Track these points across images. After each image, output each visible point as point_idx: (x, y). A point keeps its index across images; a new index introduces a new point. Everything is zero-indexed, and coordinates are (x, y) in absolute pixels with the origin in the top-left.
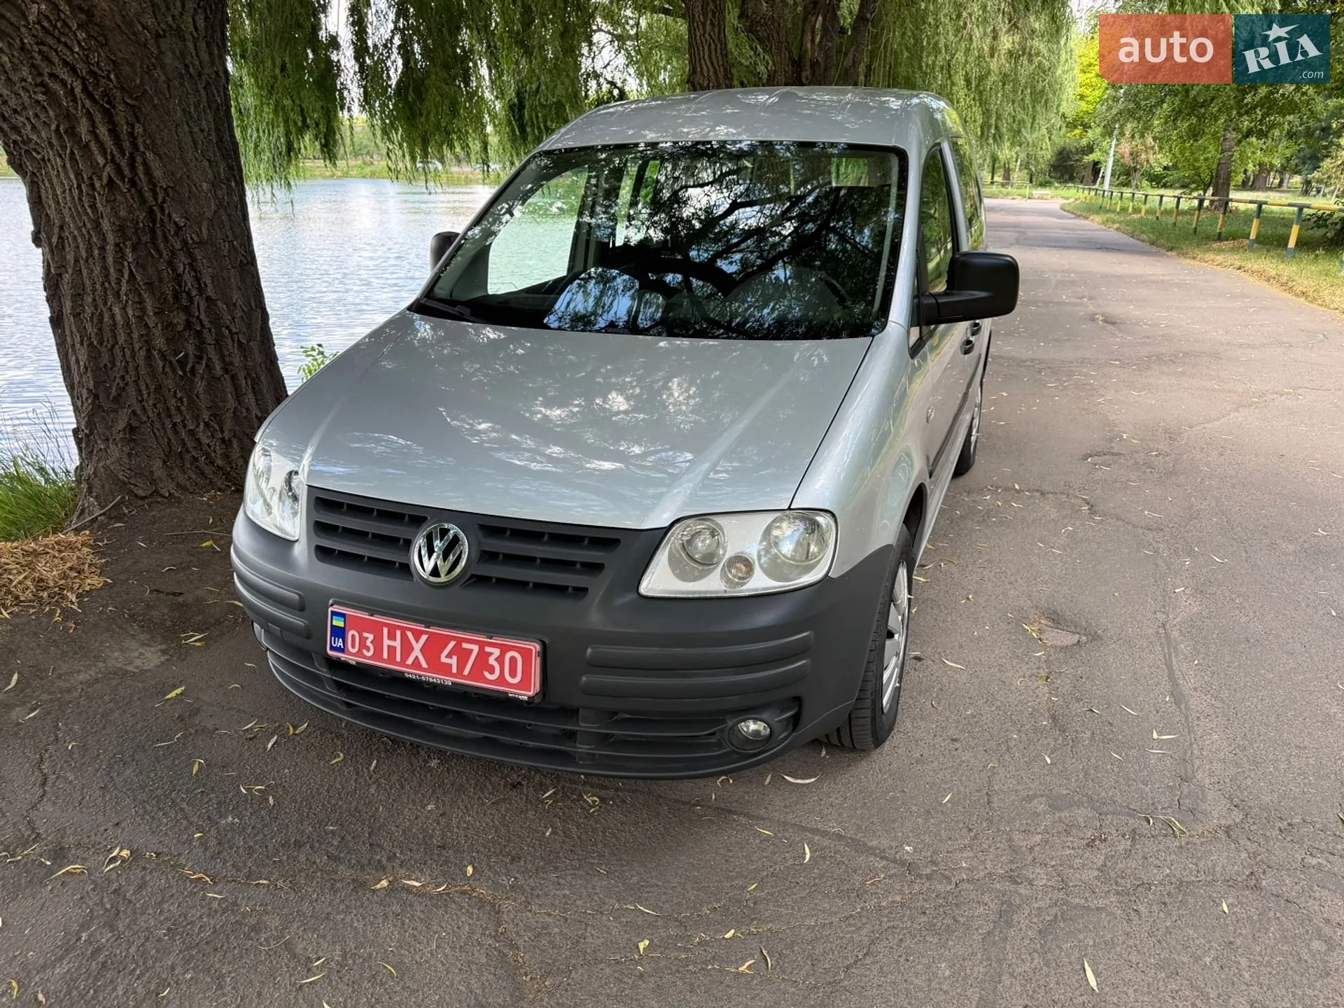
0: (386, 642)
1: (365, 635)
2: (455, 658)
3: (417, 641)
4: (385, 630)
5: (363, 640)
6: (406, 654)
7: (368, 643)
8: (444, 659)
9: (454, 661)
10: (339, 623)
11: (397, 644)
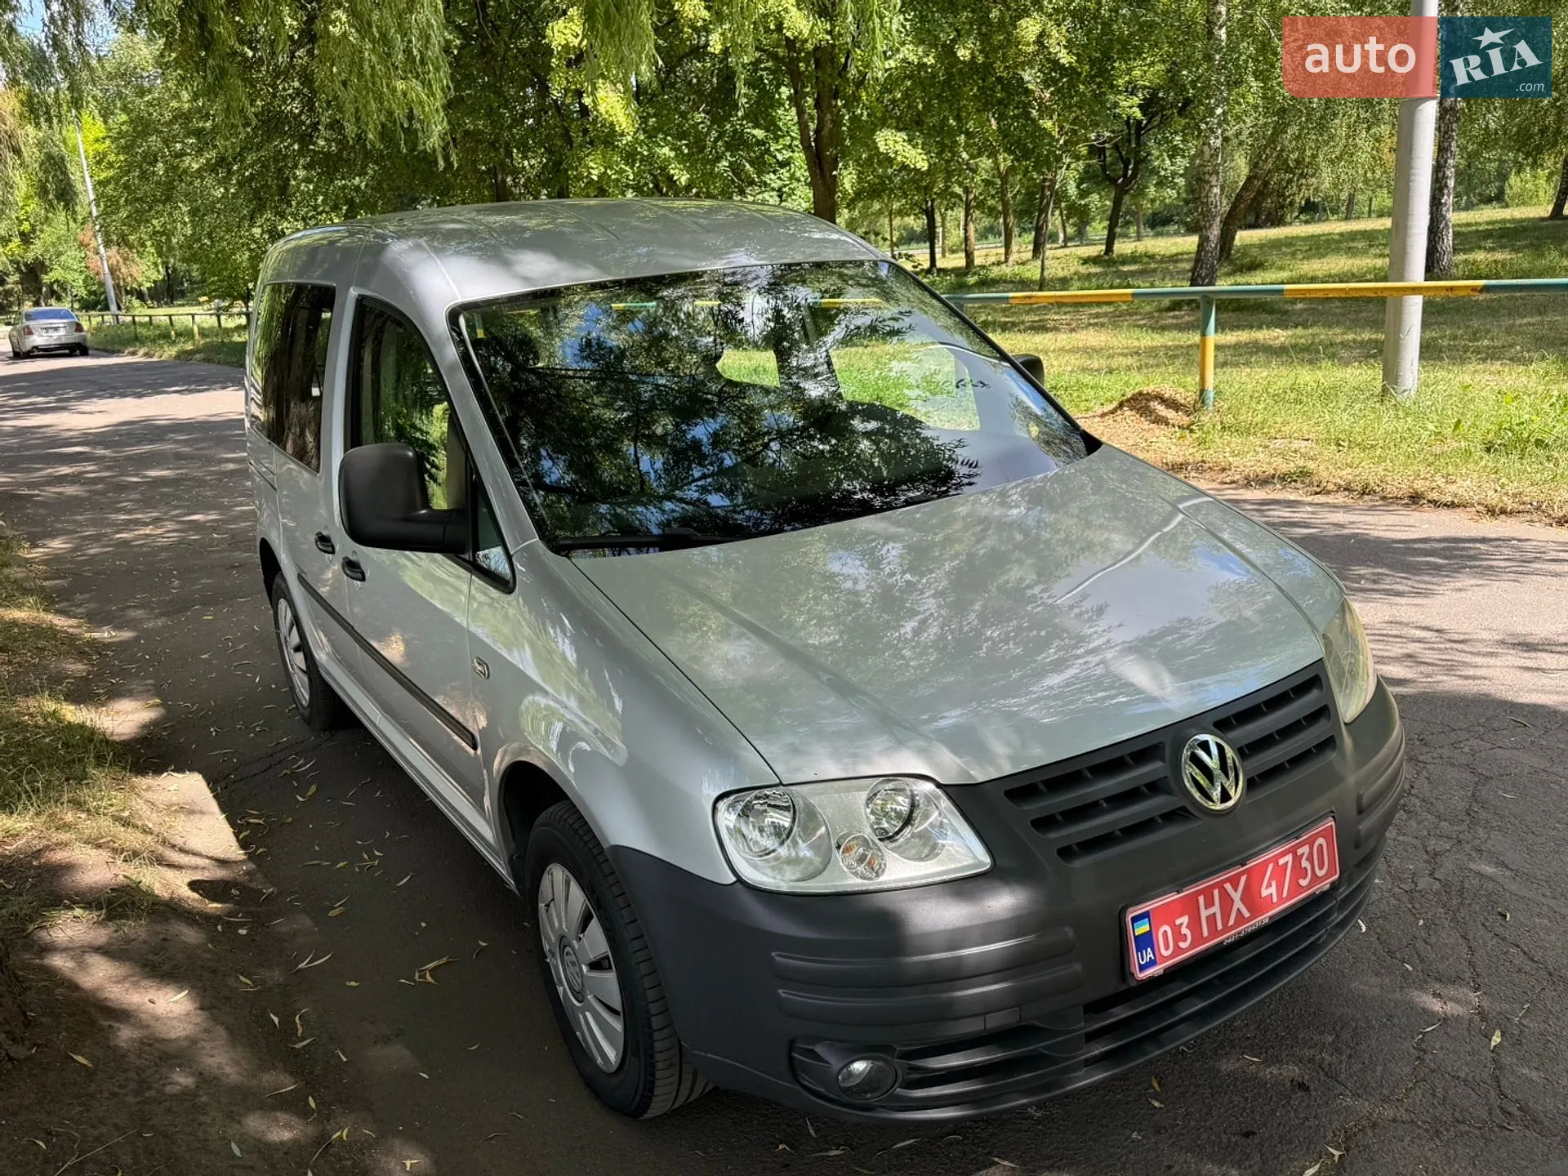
0: (1204, 913)
1: (1178, 922)
2: (1274, 883)
3: (1236, 889)
4: (1201, 899)
5: (1176, 930)
6: (1226, 918)
7: (1184, 930)
8: (1265, 893)
9: (1273, 890)
10: (1142, 928)
11: (1216, 909)
